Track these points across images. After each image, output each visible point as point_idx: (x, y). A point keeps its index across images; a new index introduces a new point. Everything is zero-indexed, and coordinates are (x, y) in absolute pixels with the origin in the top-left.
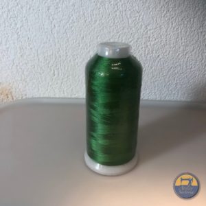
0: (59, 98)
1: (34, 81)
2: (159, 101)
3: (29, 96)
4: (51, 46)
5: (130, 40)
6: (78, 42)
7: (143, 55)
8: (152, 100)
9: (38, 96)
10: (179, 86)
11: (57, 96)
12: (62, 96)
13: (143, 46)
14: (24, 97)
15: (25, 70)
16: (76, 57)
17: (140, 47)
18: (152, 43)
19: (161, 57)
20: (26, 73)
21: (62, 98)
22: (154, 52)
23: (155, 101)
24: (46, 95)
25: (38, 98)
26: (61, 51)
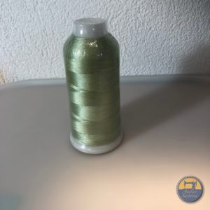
0: (51, 79)
1: (24, 63)
2: (153, 76)
3: (21, 78)
4: (36, 24)
5: (119, 12)
6: (63, 18)
7: (134, 28)
8: (147, 76)
9: (29, 78)
10: (173, 60)
11: (49, 77)
12: (54, 76)
13: (134, 18)
14: (15, 80)
15: (13, 52)
16: (63, 34)
17: (130, 20)
18: (143, 15)
19: (153, 29)
20: (14, 55)
21: (54, 79)
22: (146, 24)
23: (150, 76)
24: (37, 77)
25: (30, 80)
26: (47, 30)
